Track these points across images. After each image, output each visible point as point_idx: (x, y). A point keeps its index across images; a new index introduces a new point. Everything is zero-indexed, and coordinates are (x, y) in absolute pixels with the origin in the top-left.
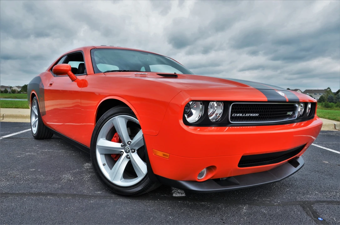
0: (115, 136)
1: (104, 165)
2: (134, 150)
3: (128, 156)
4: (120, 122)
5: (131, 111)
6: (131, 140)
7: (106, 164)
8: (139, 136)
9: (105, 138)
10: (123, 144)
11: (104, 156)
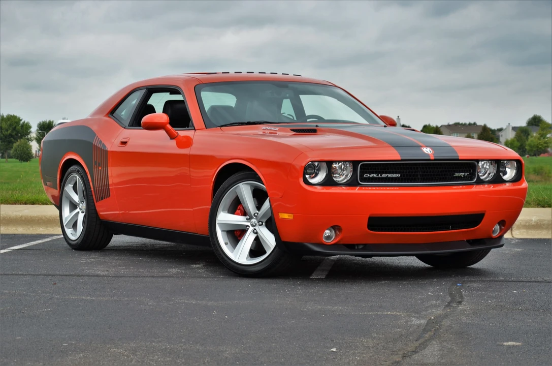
0: (238, 208)
1: (226, 244)
2: (262, 223)
3: (255, 231)
4: (245, 190)
5: (257, 176)
6: (258, 212)
7: (229, 243)
8: (267, 205)
9: (227, 212)
10: (248, 217)
11: (226, 233)
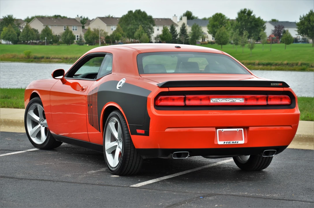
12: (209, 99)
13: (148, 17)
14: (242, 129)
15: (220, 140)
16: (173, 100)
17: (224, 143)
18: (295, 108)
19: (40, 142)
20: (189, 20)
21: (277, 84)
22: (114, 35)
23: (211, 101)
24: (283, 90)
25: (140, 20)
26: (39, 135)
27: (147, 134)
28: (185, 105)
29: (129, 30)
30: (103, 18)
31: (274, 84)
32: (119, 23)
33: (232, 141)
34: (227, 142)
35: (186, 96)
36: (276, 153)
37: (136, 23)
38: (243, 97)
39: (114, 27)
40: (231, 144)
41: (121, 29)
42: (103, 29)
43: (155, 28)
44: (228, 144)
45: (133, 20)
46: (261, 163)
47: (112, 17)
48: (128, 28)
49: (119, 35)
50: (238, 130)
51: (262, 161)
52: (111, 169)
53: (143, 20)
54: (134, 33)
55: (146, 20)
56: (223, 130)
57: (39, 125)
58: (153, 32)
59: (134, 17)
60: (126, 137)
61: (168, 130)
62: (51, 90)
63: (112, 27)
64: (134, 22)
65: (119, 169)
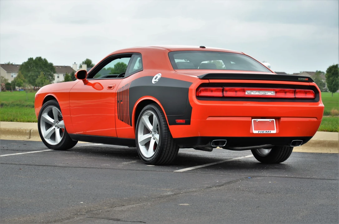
12: (244, 91)
13: (49, 64)
14: (274, 120)
15: (255, 130)
16: (212, 91)
17: (259, 132)
18: (319, 102)
19: (55, 143)
20: (89, 68)
21: (303, 79)
22: (16, 81)
23: (246, 93)
24: (309, 85)
25: (41, 67)
26: (53, 137)
27: (188, 123)
28: (224, 96)
29: (30, 77)
30: (3, 65)
31: (301, 79)
32: (20, 70)
33: (265, 131)
34: (261, 132)
35: (224, 88)
36: (302, 143)
37: (36, 70)
38: (274, 90)
39: (14, 73)
40: (265, 133)
41: (22, 76)
42: (3, 76)
43: (56, 75)
44: (262, 133)
45: (34, 67)
46: (282, 155)
47: (12, 65)
48: (29, 75)
49: (21, 82)
50: (270, 120)
51: (283, 154)
52: (146, 159)
53: (43, 67)
54: (34, 80)
55: (46, 67)
56: (257, 120)
57: (54, 127)
58: (54, 79)
59: (34, 64)
60: (163, 128)
61: (209, 119)
62: (71, 92)
63: (12, 74)
64: (34, 69)
65: (156, 158)
